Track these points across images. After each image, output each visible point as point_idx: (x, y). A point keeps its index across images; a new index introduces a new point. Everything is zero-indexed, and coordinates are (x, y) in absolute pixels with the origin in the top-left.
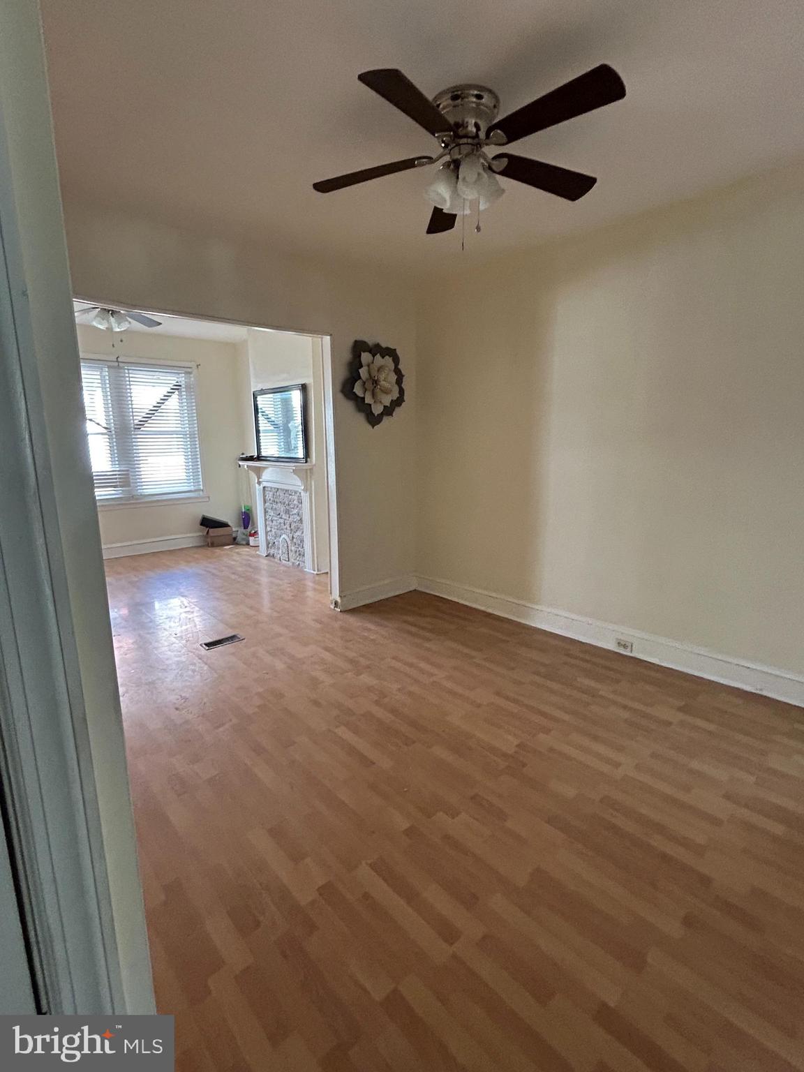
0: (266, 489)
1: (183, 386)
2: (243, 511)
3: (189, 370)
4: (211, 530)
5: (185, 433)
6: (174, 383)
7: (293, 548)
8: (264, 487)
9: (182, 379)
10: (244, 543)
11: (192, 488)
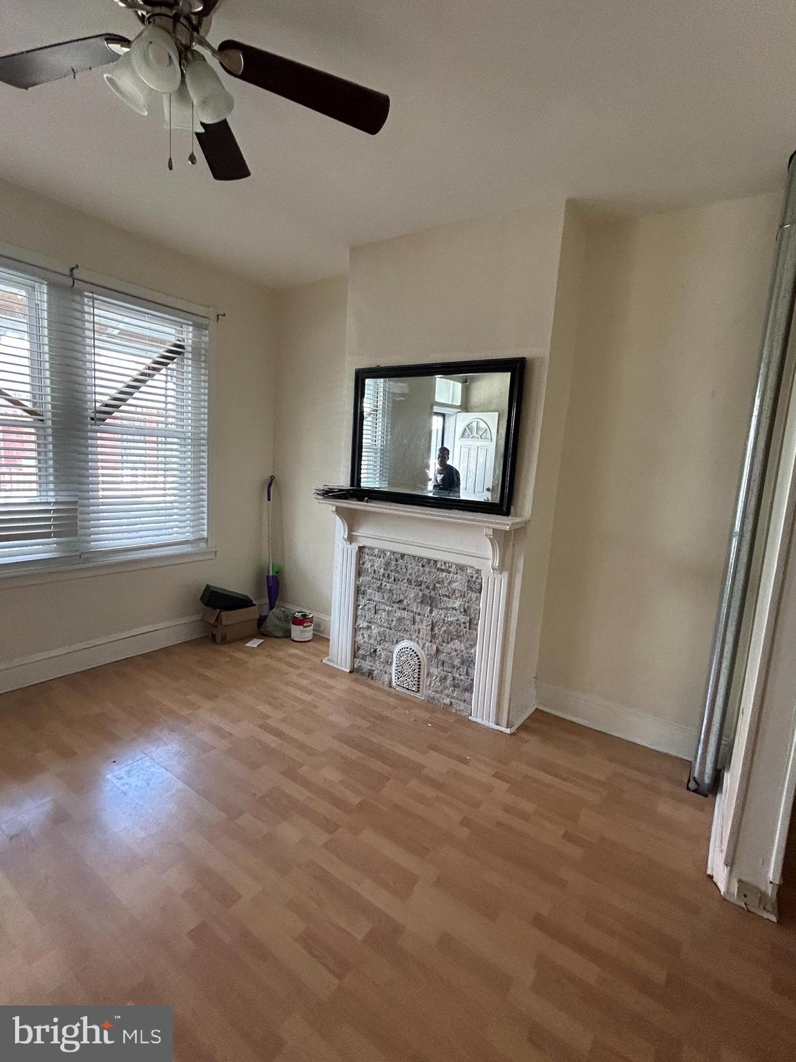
0: (367, 551)
1: (189, 349)
2: (271, 574)
3: (201, 320)
4: (224, 614)
5: (182, 436)
6: (174, 340)
7: (434, 671)
8: (361, 549)
9: (188, 336)
10: (280, 634)
11: (189, 537)
